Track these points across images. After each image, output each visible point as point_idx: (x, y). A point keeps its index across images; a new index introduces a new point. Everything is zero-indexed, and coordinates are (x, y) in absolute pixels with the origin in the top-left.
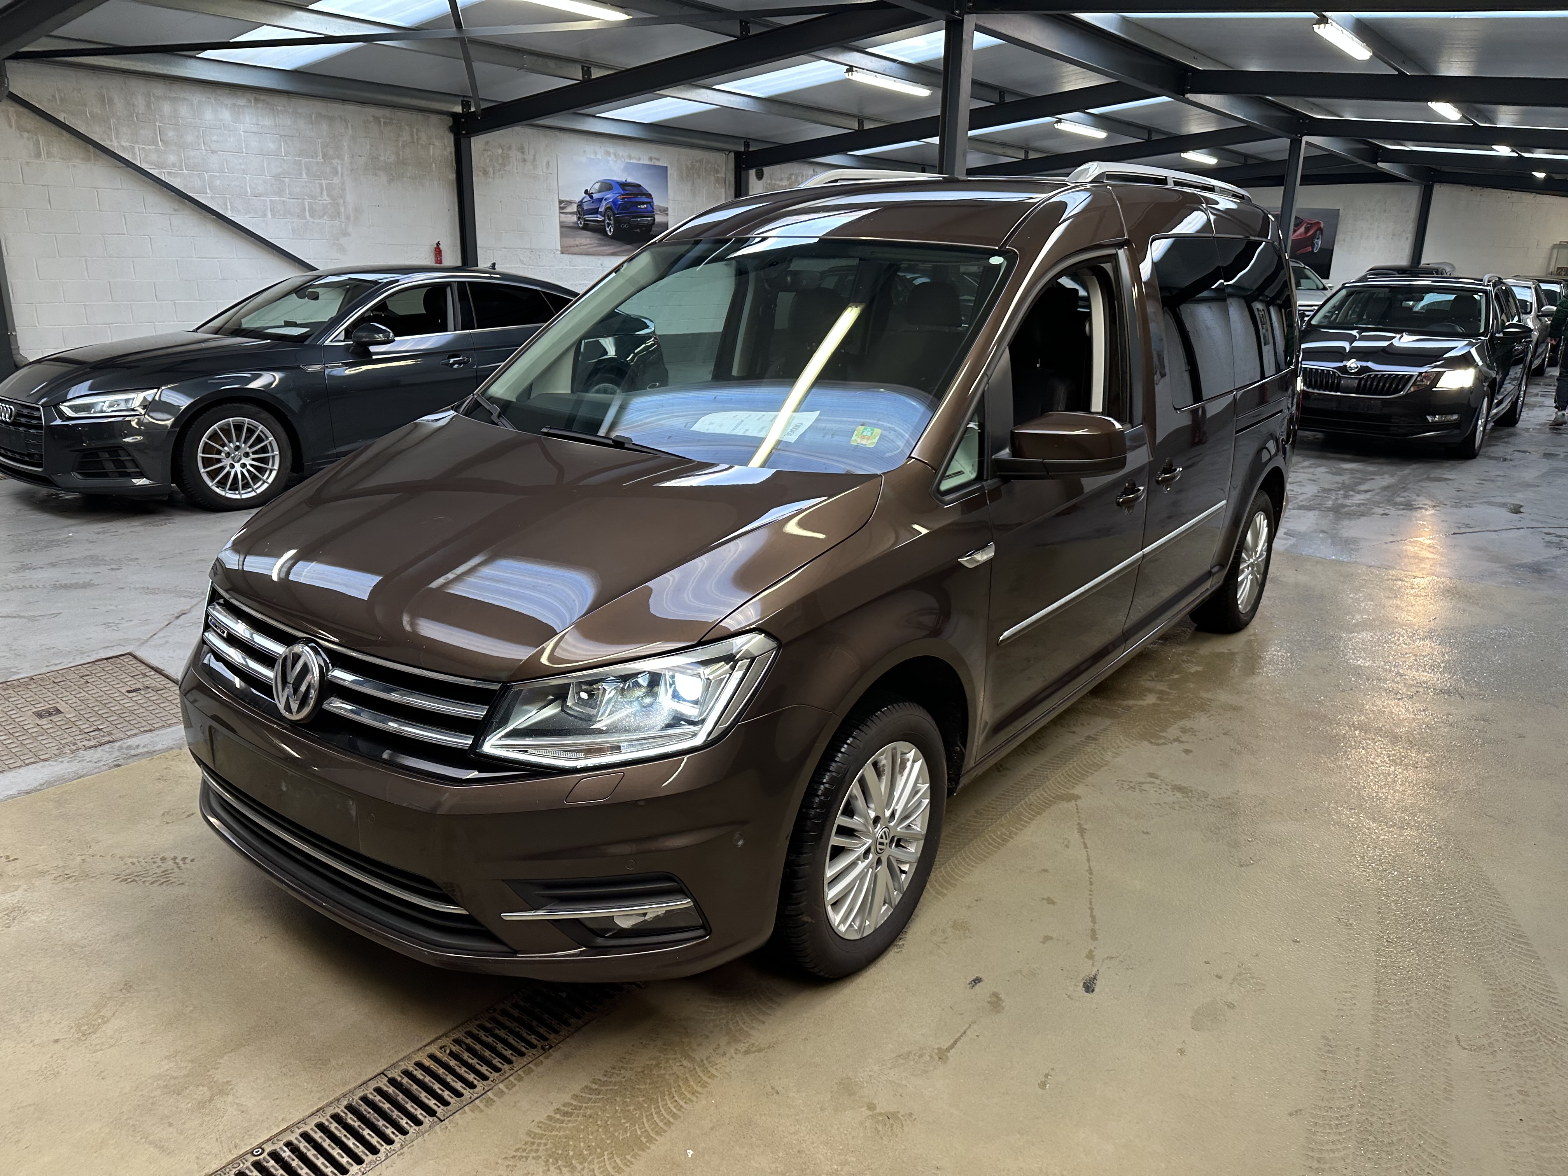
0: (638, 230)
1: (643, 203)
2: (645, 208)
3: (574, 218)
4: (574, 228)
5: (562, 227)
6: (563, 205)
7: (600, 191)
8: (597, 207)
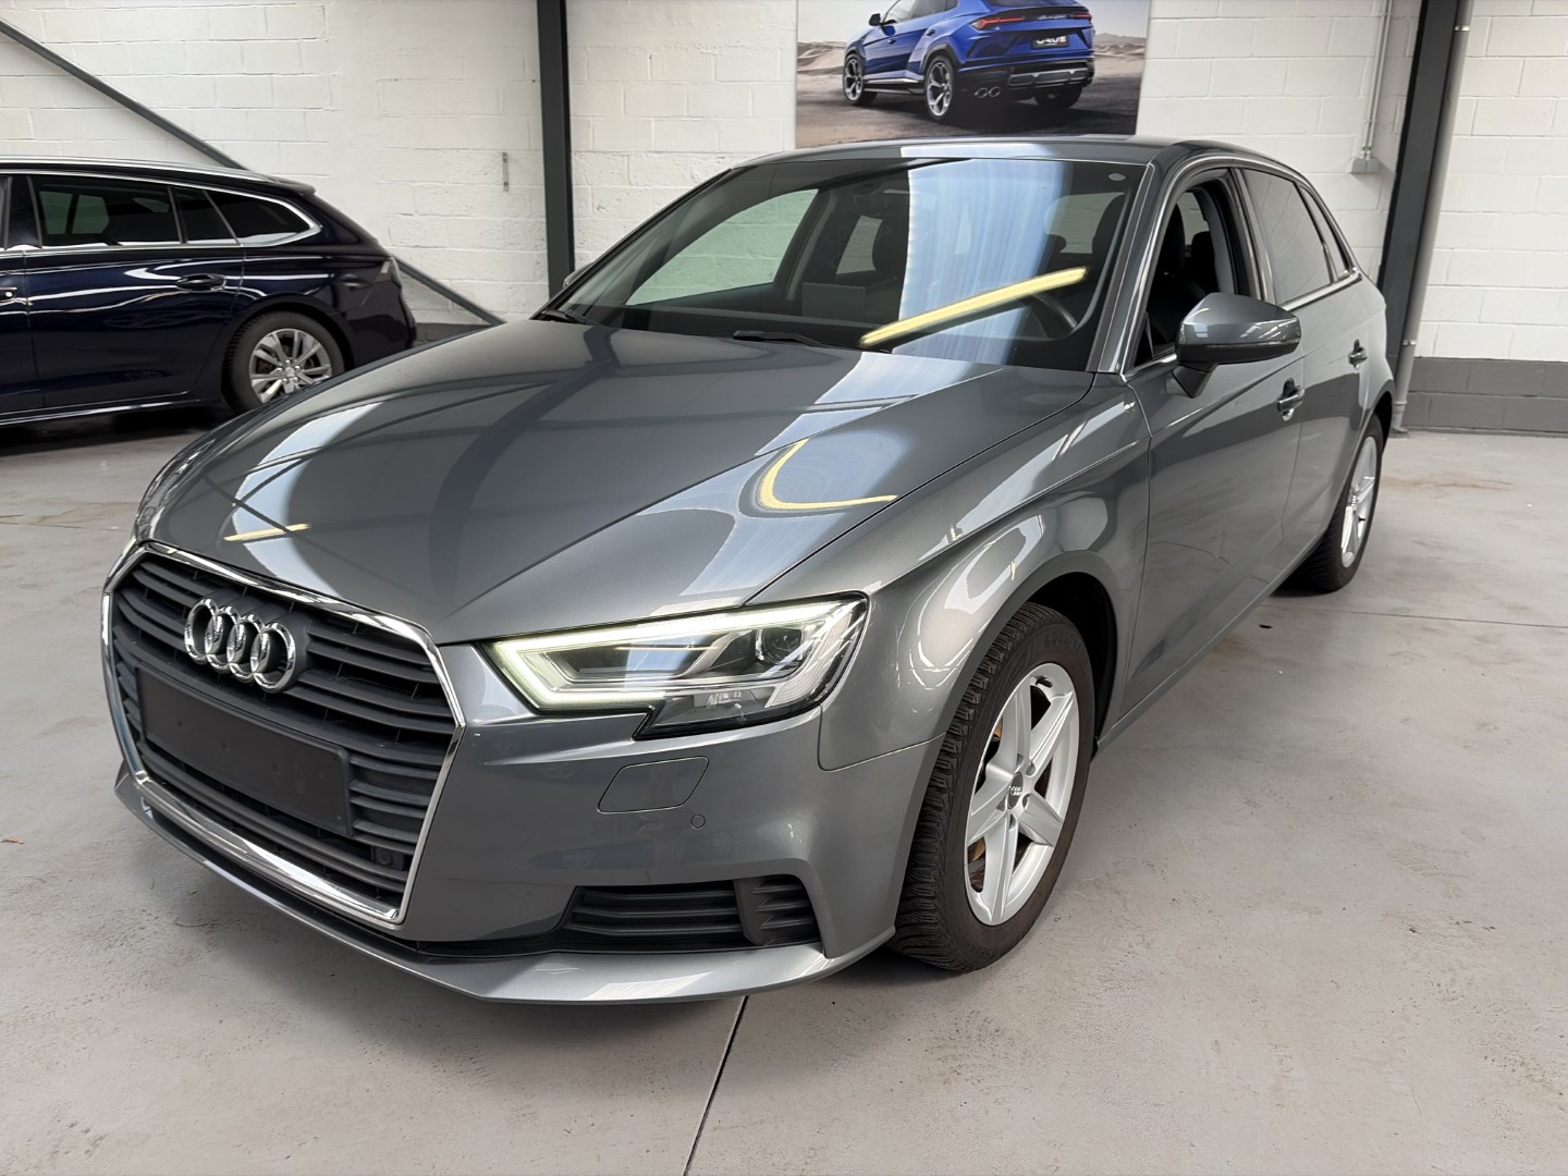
0: (1032, 101)
1: (1055, 33)
2: (1060, 45)
3: (837, 82)
4: (837, 103)
5: (800, 103)
6: (807, 55)
7: (914, 16)
8: (906, 52)
